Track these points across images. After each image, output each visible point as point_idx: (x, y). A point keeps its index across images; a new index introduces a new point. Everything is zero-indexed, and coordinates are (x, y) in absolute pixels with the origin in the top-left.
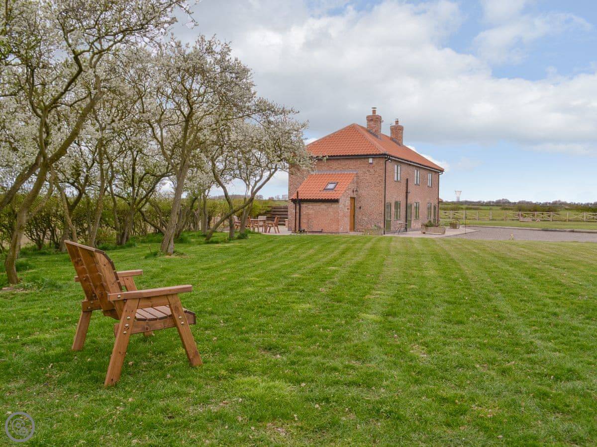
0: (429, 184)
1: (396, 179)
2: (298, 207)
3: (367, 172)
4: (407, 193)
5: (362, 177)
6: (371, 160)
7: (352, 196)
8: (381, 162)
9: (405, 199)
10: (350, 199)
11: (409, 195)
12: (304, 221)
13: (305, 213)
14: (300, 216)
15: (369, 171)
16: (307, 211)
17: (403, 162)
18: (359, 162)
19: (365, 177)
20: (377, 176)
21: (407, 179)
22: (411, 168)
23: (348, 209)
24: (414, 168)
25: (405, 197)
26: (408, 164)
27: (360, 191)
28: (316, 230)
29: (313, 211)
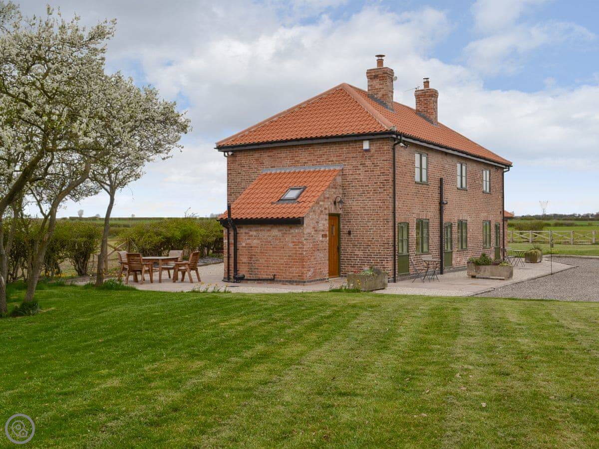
0: (486, 187)
1: (417, 179)
2: (232, 233)
3: (360, 167)
4: (441, 204)
5: (353, 177)
6: (366, 145)
7: (333, 211)
8: (386, 148)
9: (438, 216)
10: (327, 217)
11: (446, 208)
12: (243, 259)
13: (244, 244)
14: (236, 250)
15: (363, 164)
16: (248, 241)
17: (432, 149)
18: (345, 149)
19: (357, 177)
20: (379, 173)
21: (441, 180)
22: (449, 159)
23: (324, 236)
24: (455, 160)
25: (438, 212)
26: (443, 152)
27: (349, 203)
28: (265, 277)
29: (258, 242)
